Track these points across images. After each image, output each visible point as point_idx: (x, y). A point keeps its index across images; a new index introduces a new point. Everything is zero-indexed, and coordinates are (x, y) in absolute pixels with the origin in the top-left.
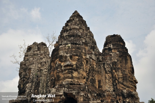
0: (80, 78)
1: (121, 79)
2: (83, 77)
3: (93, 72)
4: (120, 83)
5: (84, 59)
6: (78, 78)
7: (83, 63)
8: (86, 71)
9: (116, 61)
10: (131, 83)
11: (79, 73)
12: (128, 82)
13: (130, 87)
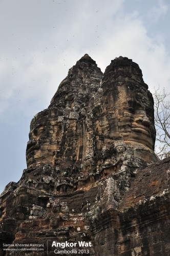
0: (46, 156)
1: (107, 130)
2: (52, 153)
3: (70, 139)
4: (106, 137)
5: (53, 126)
6: (43, 158)
7: (51, 132)
8: (58, 142)
9: (99, 104)
10: (123, 130)
11: (42, 150)
12: (117, 130)
13: (121, 137)
